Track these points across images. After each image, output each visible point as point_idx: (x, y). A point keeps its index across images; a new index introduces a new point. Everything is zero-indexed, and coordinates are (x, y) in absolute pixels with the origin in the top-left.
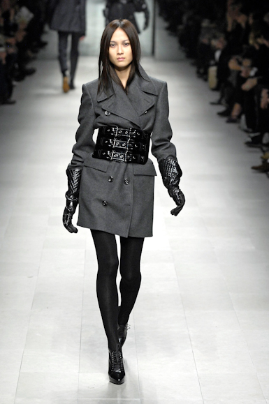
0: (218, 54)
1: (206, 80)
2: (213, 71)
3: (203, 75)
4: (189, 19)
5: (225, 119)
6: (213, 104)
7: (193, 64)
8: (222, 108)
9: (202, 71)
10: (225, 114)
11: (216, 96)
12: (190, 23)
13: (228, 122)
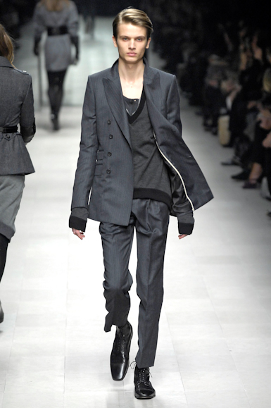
0: (229, 102)
1: (215, 134)
2: (224, 121)
3: (212, 128)
4: (191, 55)
5: (242, 184)
6: (225, 164)
7: (198, 114)
8: (238, 170)
9: (210, 122)
10: (242, 177)
12: (194, 60)
13: (246, 187)
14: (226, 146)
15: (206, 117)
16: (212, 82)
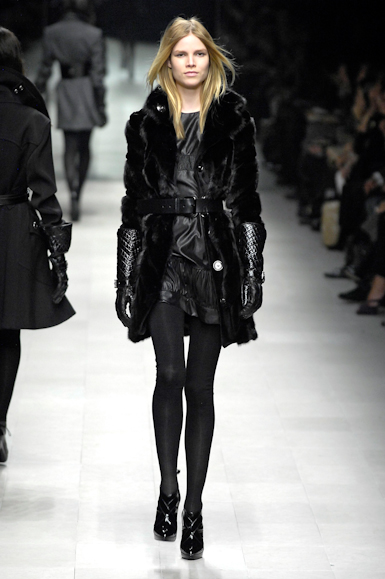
1: (317, 228)
2: (331, 210)
5: (355, 307)
6: (330, 276)
9: (309, 210)
11: (337, 261)
13: (361, 312)
14: (331, 248)
15: (303, 204)
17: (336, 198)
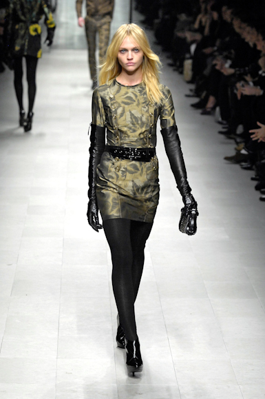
0: (193, 48)
1: (181, 73)
2: (188, 64)
7: (168, 57)
8: (196, 100)
12: (167, 17)
13: (203, 114)
14: (189, 82)
15: (175, 61)
16: (180, 34)
17: (191, 58)
